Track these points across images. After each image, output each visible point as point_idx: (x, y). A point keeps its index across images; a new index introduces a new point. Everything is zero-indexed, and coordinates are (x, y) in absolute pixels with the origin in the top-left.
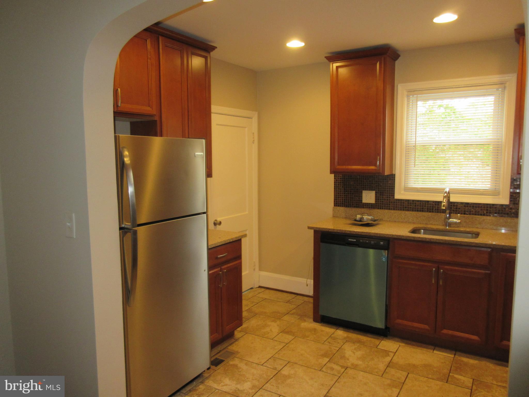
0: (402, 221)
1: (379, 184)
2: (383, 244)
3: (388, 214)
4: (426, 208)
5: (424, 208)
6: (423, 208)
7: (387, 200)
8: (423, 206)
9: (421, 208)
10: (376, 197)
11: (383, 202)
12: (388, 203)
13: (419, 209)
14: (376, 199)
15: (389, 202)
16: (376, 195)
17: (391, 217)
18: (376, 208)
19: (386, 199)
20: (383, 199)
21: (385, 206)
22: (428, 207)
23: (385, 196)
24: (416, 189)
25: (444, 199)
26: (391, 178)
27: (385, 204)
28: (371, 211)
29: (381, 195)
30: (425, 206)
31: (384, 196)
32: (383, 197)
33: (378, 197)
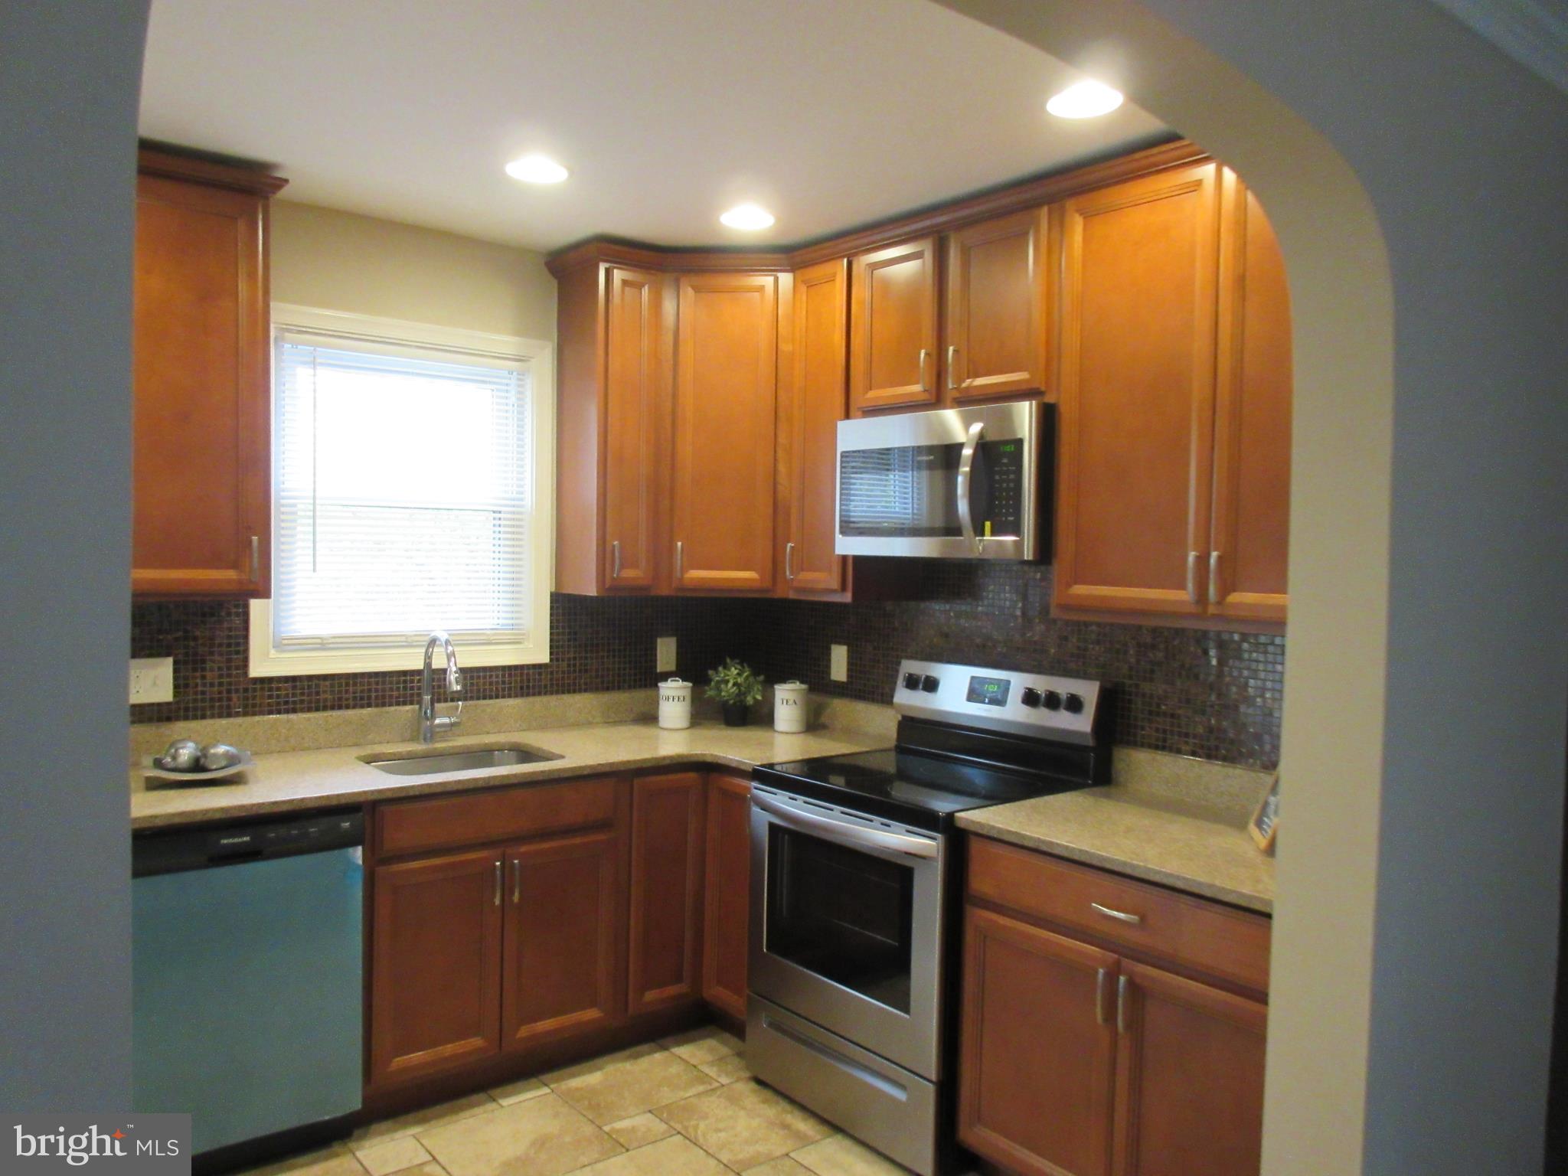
0: (279, 749)
1: (186, 631)
2: (350, 825)
3: (229, 732)
4: (351, 695)
5: (345, 696)
6: (340, 699)
7: (221, 684)
8: (340, 692)
9: (334, 698)
10: (175, 679)
11: (203, 693)
12: (225, 695)
13: (329, 704)
14: (176, 687)
15: (229, 691)
16: (176, 671)
17: (242, 742)
18: (178, 719)
19: (216, 681)
20: (204, 685)
21: (212, 707)
22: (354, 693)
23: (212, 670)
24: (319, 641)
25: (449, 660)
26: (234, 610)
27: (212, 700)
28: (163, 729)
29: (195, 670)
30: (347, 692)
31: (208, 674)
32: (203, 677)
33: (186, 678)
